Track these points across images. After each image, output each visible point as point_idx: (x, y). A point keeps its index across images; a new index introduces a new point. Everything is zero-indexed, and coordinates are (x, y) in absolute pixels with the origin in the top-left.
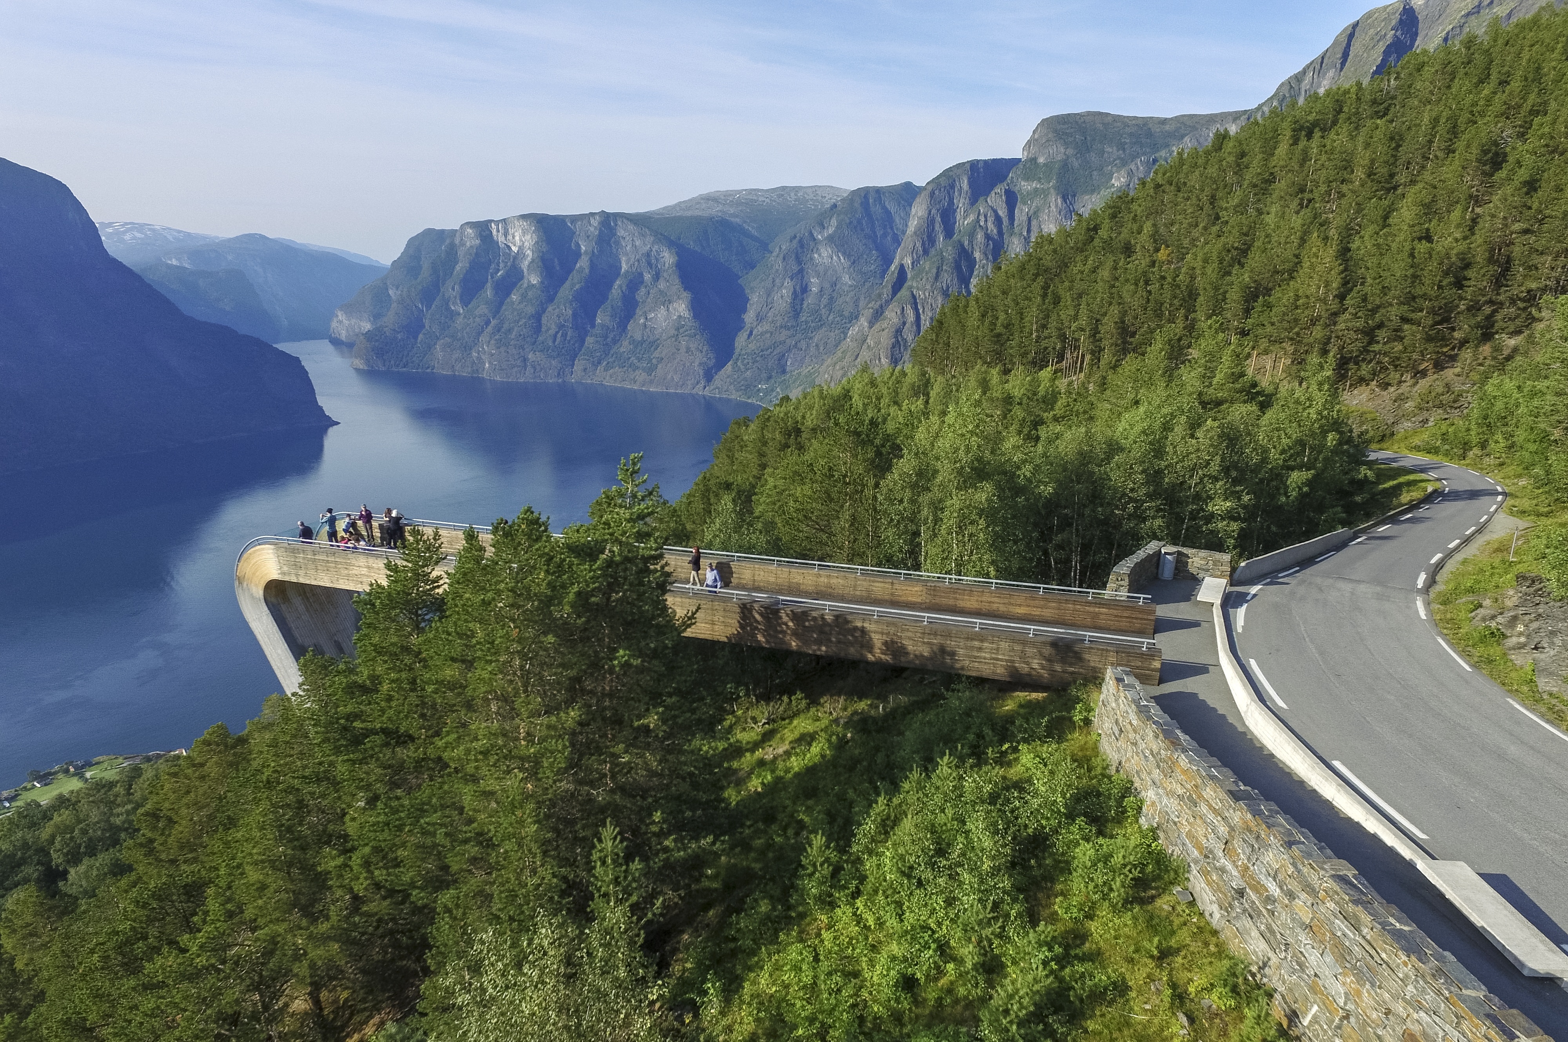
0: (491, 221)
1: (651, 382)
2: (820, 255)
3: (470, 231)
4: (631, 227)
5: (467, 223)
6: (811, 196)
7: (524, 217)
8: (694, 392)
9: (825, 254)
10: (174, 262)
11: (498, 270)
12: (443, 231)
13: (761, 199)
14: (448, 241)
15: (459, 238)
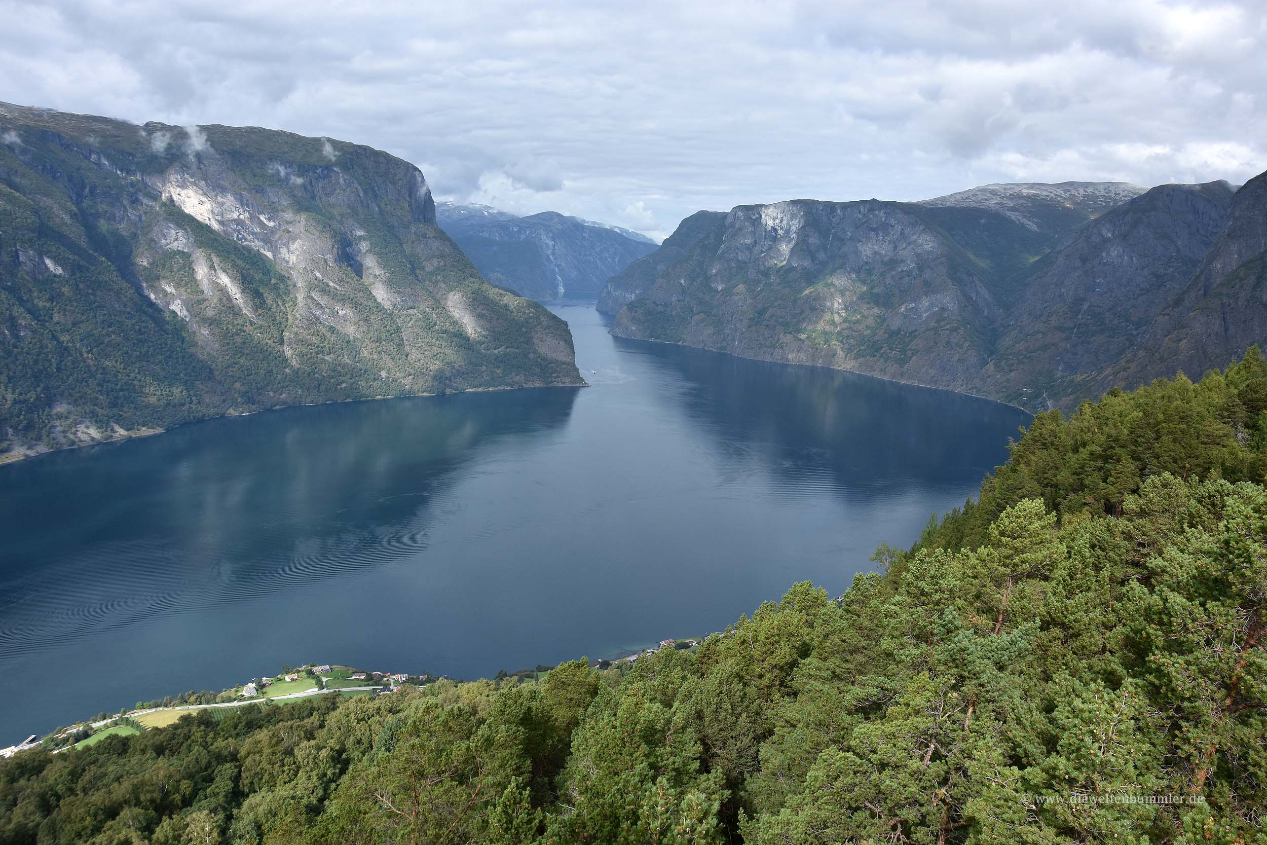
0: (761, 206)
1: (902, 375)
2: (1108, 254)
3: (740, 214)
4: (900, 215)
5: (739, 207)
6: (1103, 192)
7: (794, 202)
8: (950, 388)
9: (1114, 253)
11: (762, 252)
12: (716, 214)
13: (1045, 193)
14: (718, 223)
15: (729, 220)
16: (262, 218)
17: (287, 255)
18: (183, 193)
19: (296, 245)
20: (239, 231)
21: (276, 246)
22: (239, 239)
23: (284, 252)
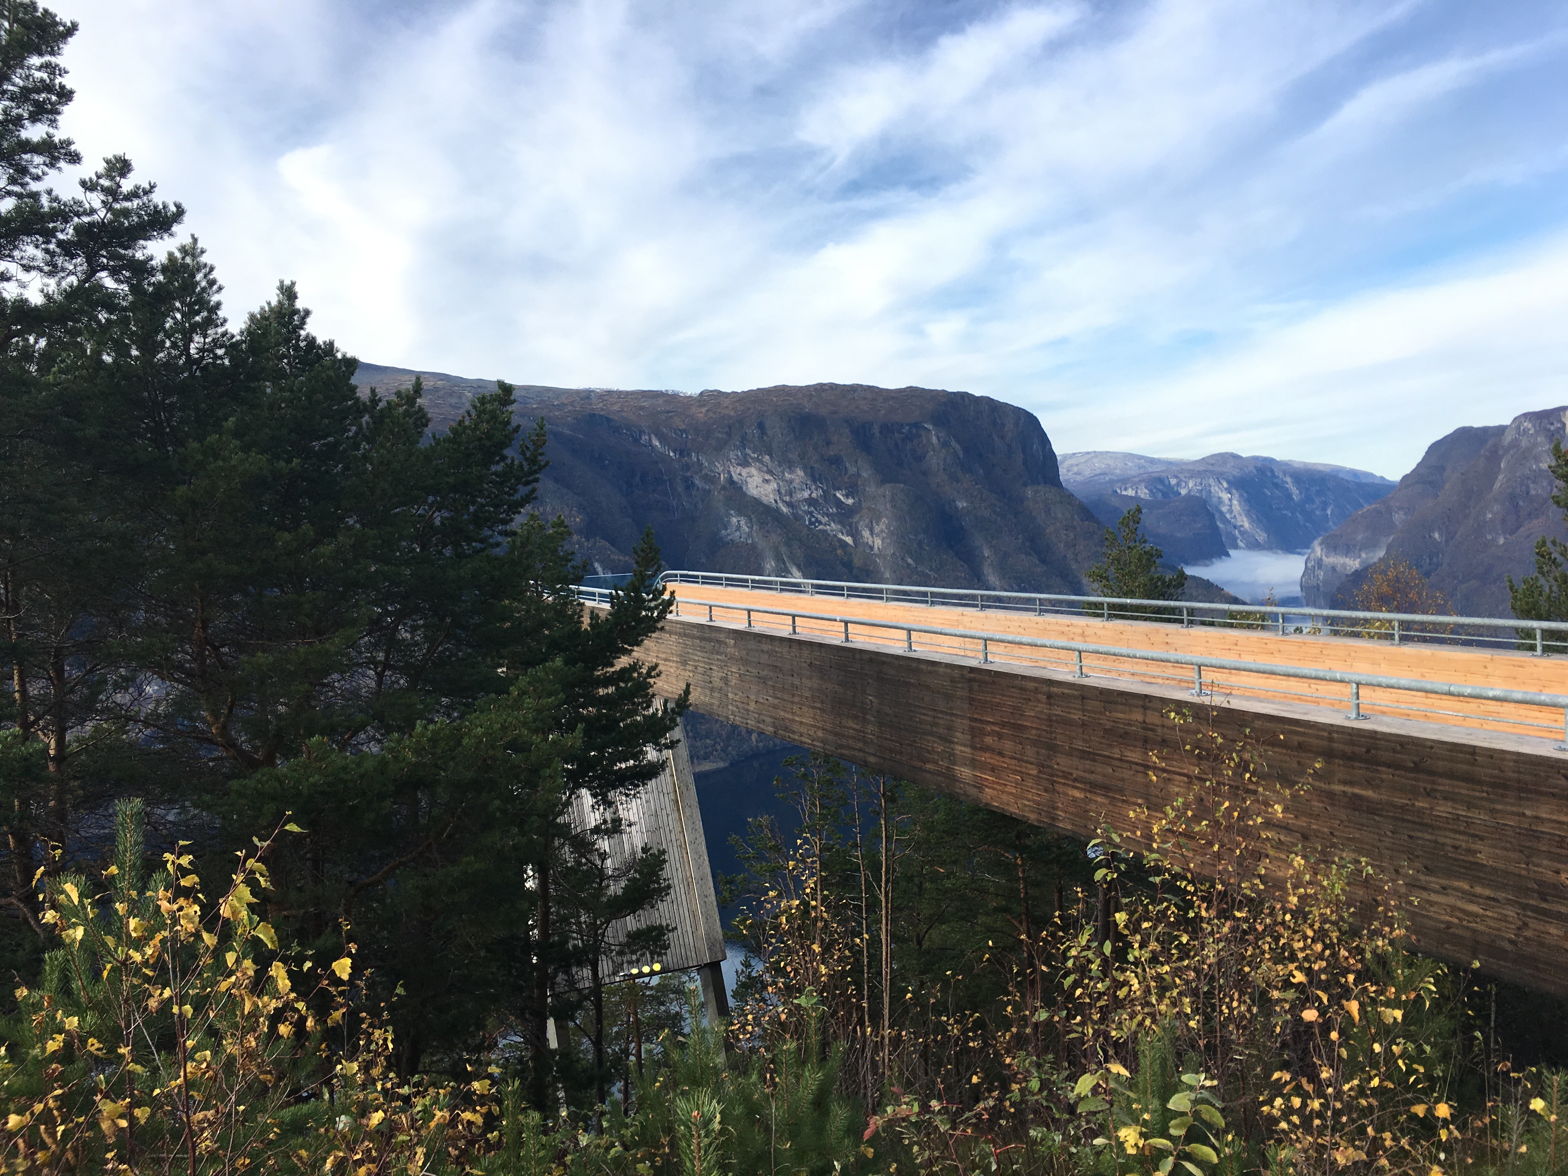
3: (1527, 424)
5: (1525, 415)
10: (1130, 493)
12: (1485, 430)
14: (1490, 443)
15: (1508, 438)
16: (838, 495)
17: (871, 539)
18: (744, 472)
19: (881, 526)
20: (811, 513)
21: (857, 528)
22: (811, 523)
23: (866, 533)
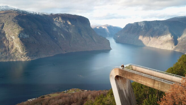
0: (138, 22)
4: (161, 23)
5: (135, 22)
7: (143, 21)
11: (138, 29)
12: (131, 24)
20: (64, 28)
23: (70, 31)
